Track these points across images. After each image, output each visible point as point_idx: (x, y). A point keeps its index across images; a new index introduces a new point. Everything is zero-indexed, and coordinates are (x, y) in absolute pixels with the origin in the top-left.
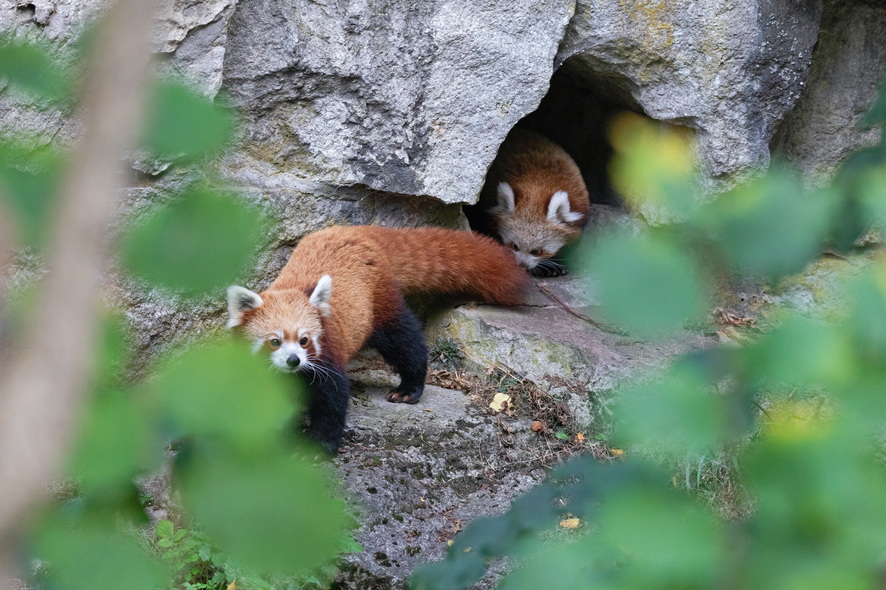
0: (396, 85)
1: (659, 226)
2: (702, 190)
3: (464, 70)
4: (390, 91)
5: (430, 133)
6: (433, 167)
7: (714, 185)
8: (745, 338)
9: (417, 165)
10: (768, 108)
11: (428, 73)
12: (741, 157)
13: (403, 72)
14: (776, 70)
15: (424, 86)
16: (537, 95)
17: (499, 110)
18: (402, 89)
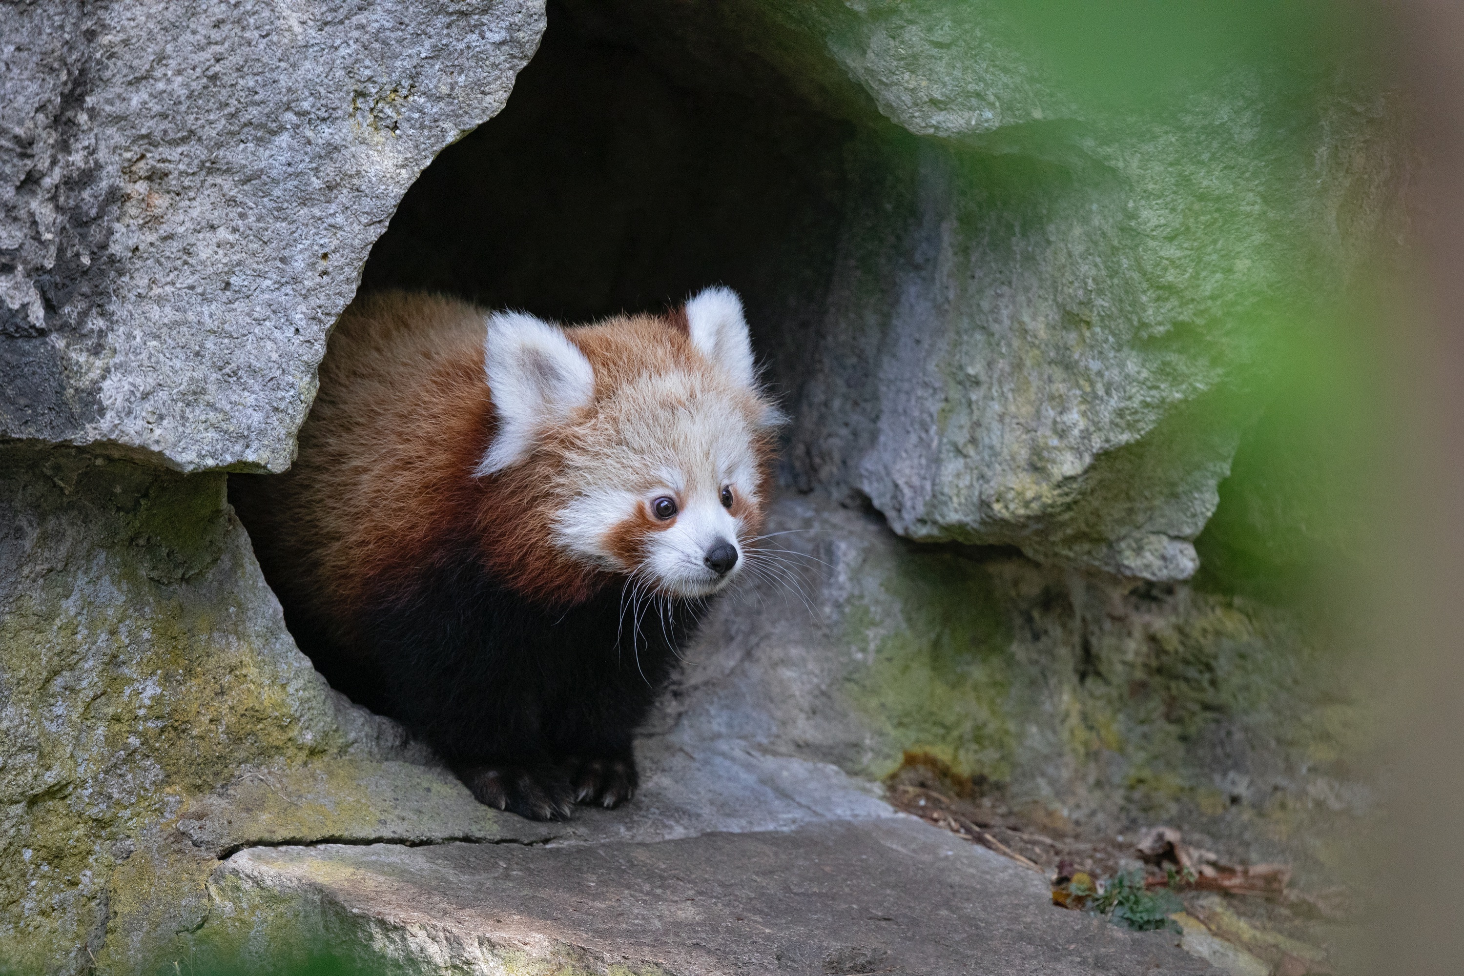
1: (935, 532)
2: (1101, 392)
5: (115, 209)
6: (130, 336)
7: (1145, 374)
8: (1270, 938)
9: (75, 332)
12: (1242, 265)
15: (91, 36)
16: (502, 58)
17: (363, 117)
18: (12, 48)
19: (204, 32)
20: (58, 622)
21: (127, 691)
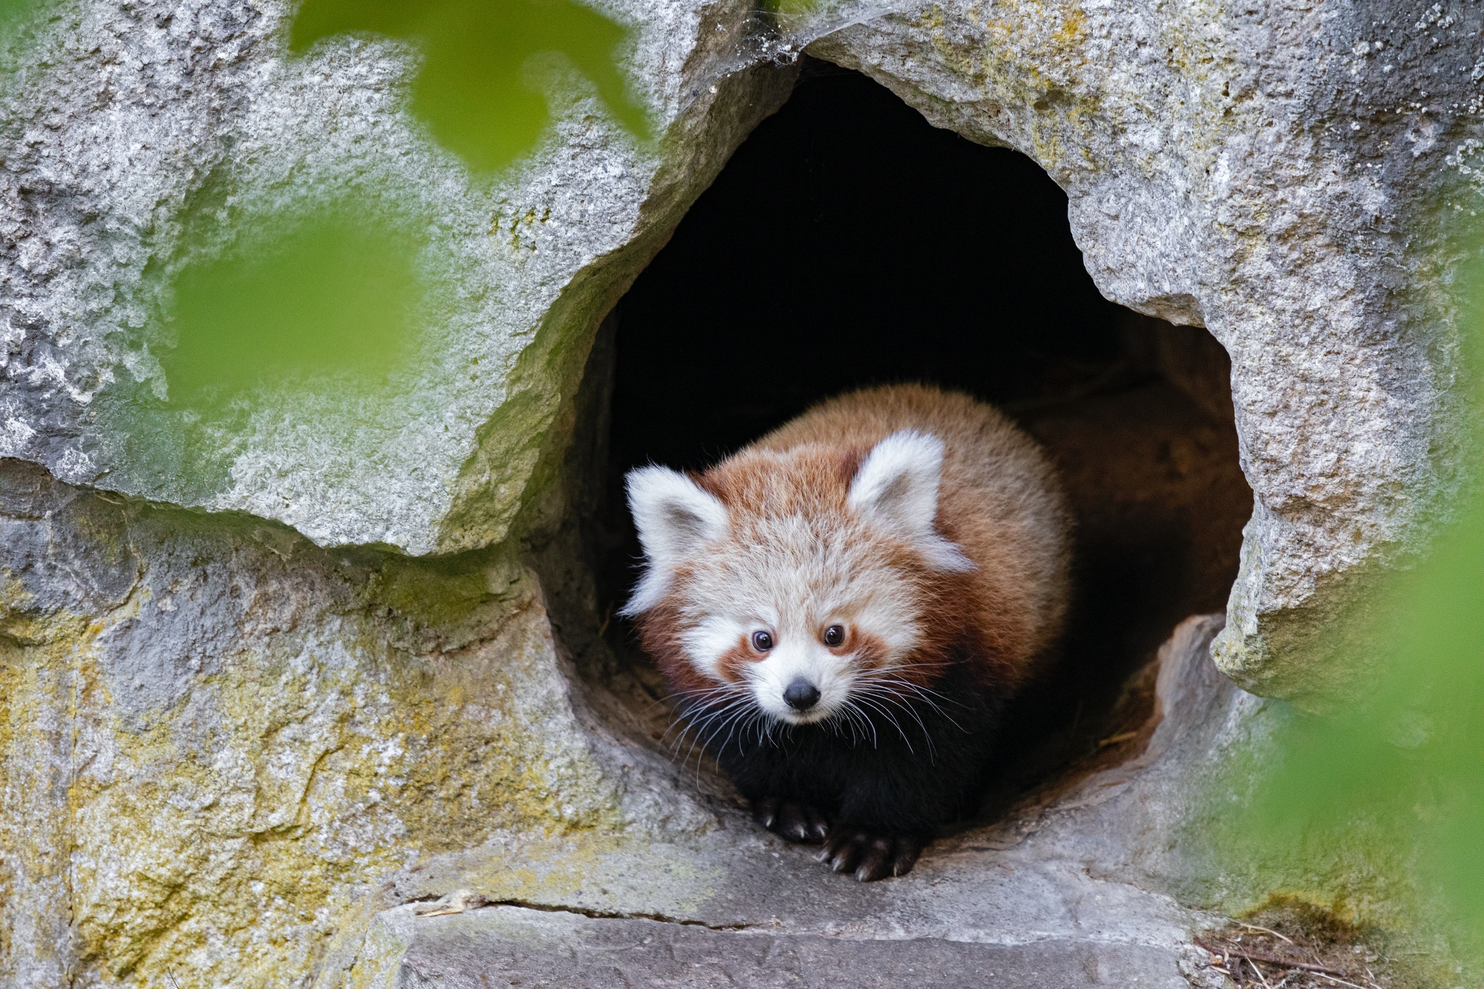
0: (119, 132)
3: (369, 93)
4: (95, 150)
6: (276, 419)
7: (1283, 542)
10: (1448, 279)
11: (235, 98)
12: (1359, 448)
13: (141, 89)
14: (1431, 143)
15: (228, 142)
16: (624, 191)
17: (503, 235)
18: (139, 146)
19: (344, 146)
20: (284, 678)
21: (366, 749)
